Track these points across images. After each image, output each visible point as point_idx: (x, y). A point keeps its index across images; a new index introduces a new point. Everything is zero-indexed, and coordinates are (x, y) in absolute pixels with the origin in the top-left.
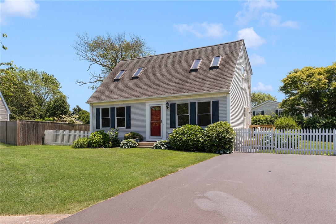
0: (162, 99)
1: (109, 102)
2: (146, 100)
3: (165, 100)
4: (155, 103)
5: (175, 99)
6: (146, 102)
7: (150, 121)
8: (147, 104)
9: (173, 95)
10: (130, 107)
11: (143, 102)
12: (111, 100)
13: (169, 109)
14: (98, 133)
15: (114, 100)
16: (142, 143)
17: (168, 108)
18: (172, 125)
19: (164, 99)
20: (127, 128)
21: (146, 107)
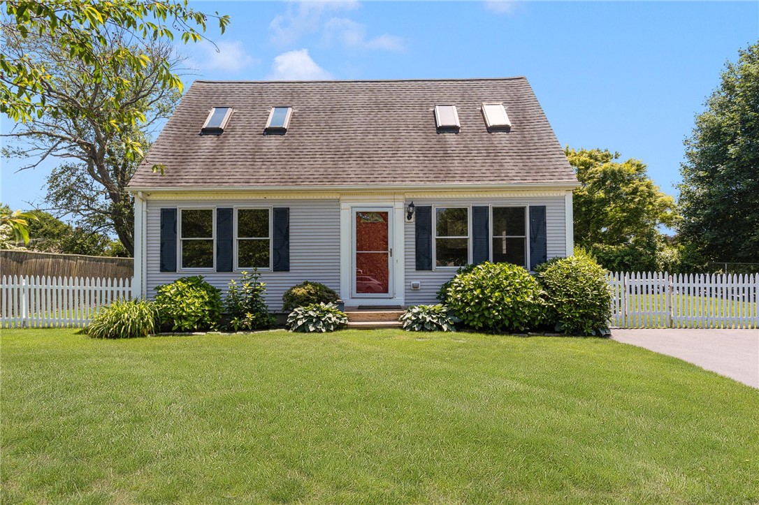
0: (394, 192)
1: (217, 192)
2: (342, 194)
3: (401, 197)
4: (372, 204)
5: (431, 196)
6: (343, 198)
7: (355, 252)
8: (343, 205)
9: (429, 185)
10: (289, 209)
11: (335, 197)
12: (225, 187)
13: (413, 219)
14: (191, 286)
15: (237, 187)
16: (358, 315)
17: (409, 217)
18: (422, 262)
19: (400, 194)
20: (276, 269)
21: (342, 213)
